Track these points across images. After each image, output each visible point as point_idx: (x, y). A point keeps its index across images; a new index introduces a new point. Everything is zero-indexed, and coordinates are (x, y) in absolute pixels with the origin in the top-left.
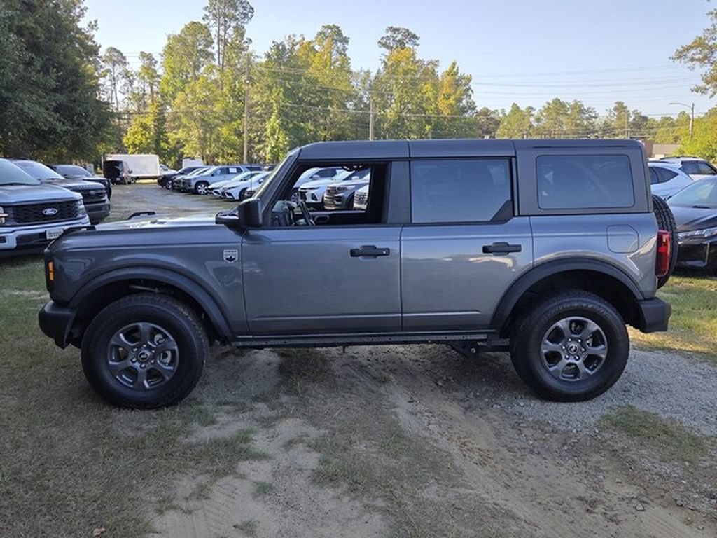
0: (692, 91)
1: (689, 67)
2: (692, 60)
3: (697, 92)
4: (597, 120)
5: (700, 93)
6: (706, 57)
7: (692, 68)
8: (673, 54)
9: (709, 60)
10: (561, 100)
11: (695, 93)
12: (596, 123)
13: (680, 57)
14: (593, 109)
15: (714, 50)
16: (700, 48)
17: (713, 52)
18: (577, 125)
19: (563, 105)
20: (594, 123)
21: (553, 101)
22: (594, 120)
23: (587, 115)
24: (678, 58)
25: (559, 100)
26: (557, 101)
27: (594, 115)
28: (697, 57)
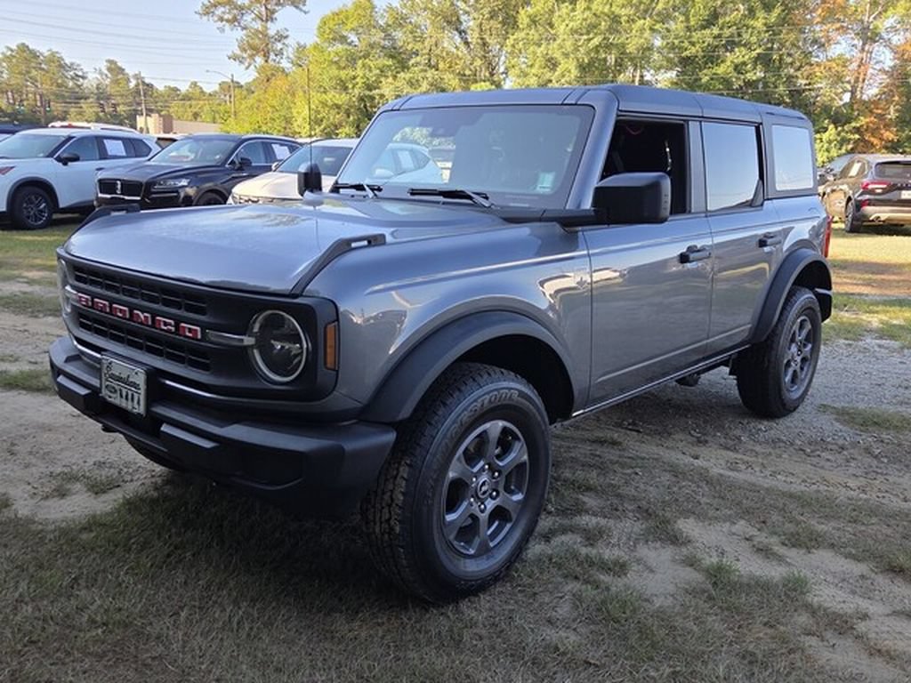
0: (229, 58)
1: (218, 28)
2: (221, 19)
3: (235, 60)
4: (86, 81)
5: (238, 62)
6: (235, 19)
7: (222, 30)
8: (199, 8)
9: (239, 23)
10: (31, 47)
11: (232, 60)
12: (85, 86)
13: (208, 13)
14: (78, 65)
15: (244, 12)
16: (228, 7)
17: (243, 14)
18: (59, 86)
19: (35, 55)
20: (82, 85)
21: (18, 46)
22: (81, 80)
23: (71, 73)
24: (205, 15)
25: (27, 47)
26: (23, 48)
27: (80, 73)
28: (226, 17)
